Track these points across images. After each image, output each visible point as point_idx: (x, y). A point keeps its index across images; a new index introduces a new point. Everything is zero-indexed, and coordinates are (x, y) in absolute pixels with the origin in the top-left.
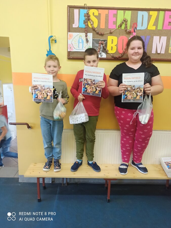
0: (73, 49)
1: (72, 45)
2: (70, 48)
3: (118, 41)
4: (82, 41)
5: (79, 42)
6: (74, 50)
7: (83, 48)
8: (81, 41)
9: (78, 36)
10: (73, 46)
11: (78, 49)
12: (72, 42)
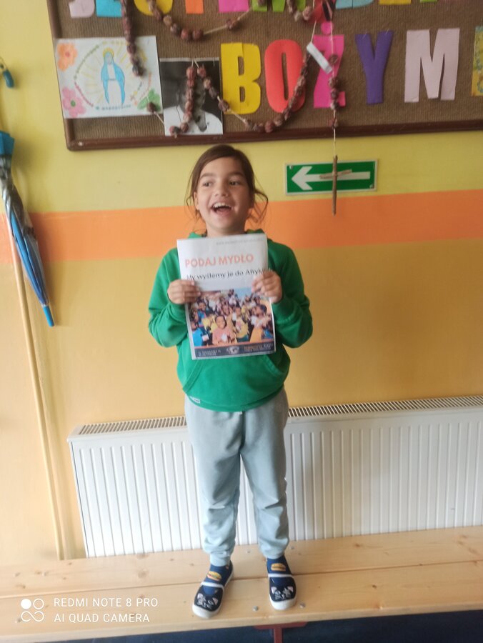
0: (82, 111)
1: (80, 90)
2: (73, 104)
3: (262, 64)
4: (116, 72)
5: (106, 80)
6: (90, 113)
7: (123, 100)
8: (111, 72)
9: (99, 53)
10: (82, 95)
11: (103, 109)
12: (75, 77)
